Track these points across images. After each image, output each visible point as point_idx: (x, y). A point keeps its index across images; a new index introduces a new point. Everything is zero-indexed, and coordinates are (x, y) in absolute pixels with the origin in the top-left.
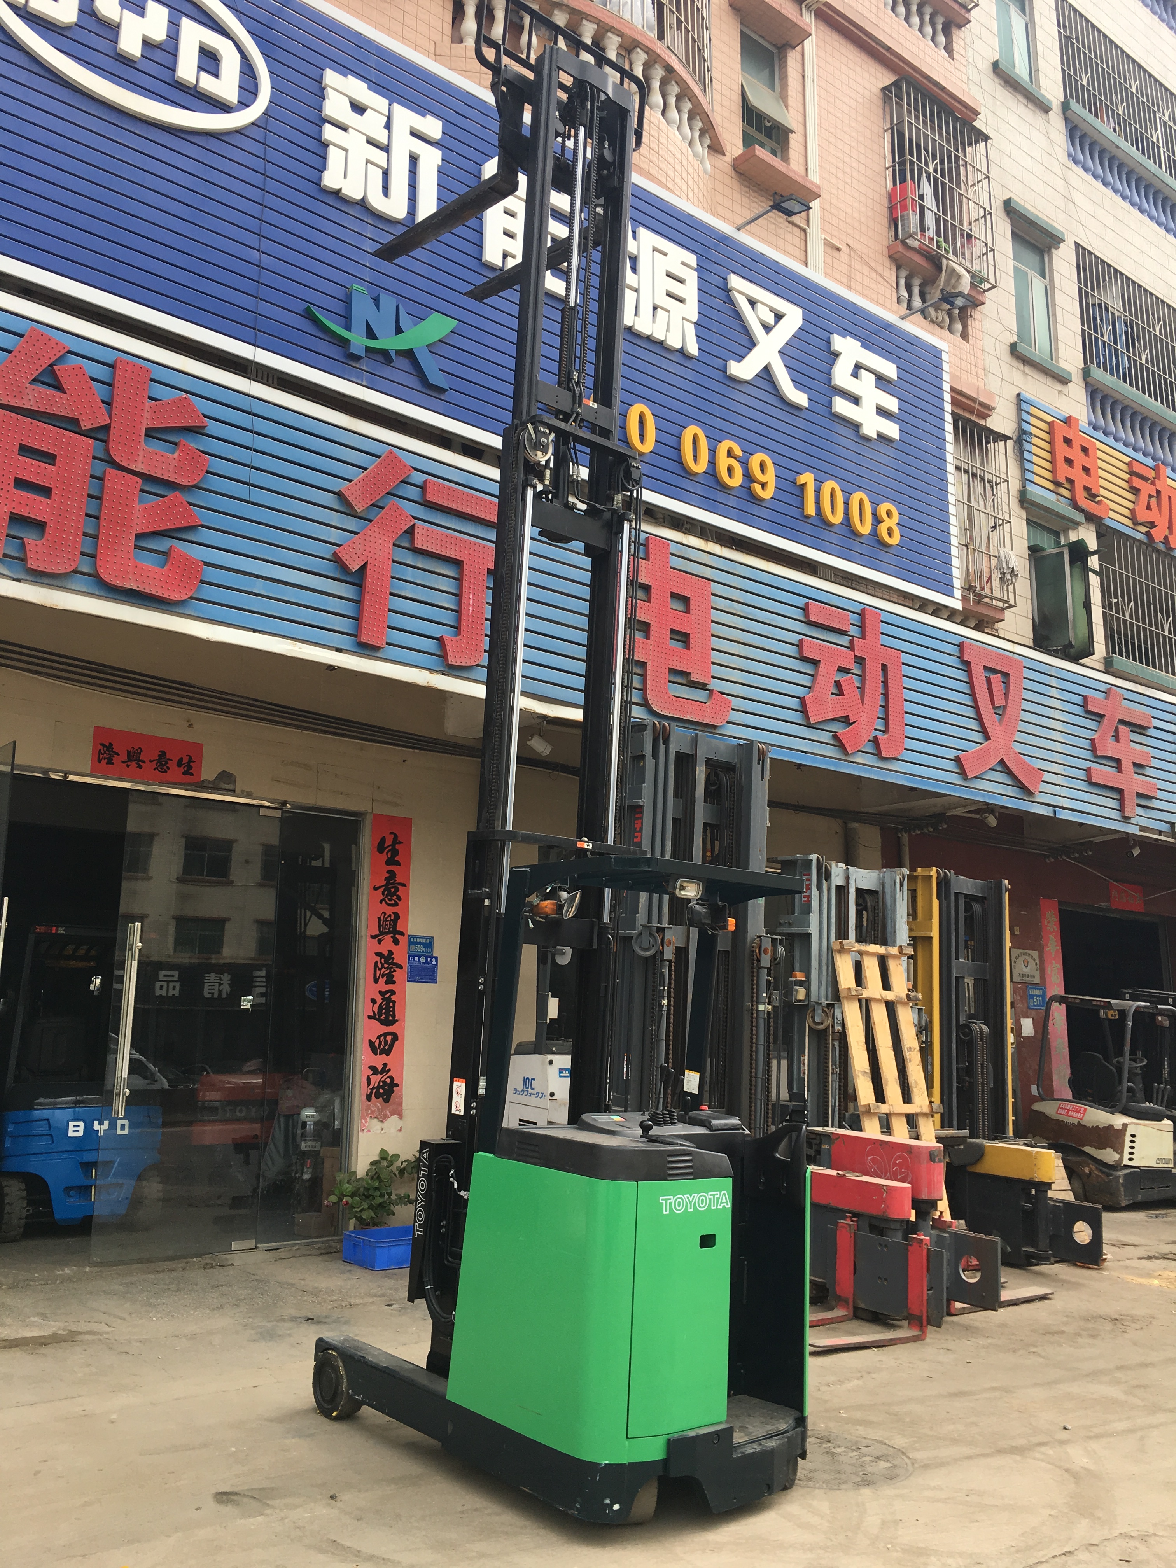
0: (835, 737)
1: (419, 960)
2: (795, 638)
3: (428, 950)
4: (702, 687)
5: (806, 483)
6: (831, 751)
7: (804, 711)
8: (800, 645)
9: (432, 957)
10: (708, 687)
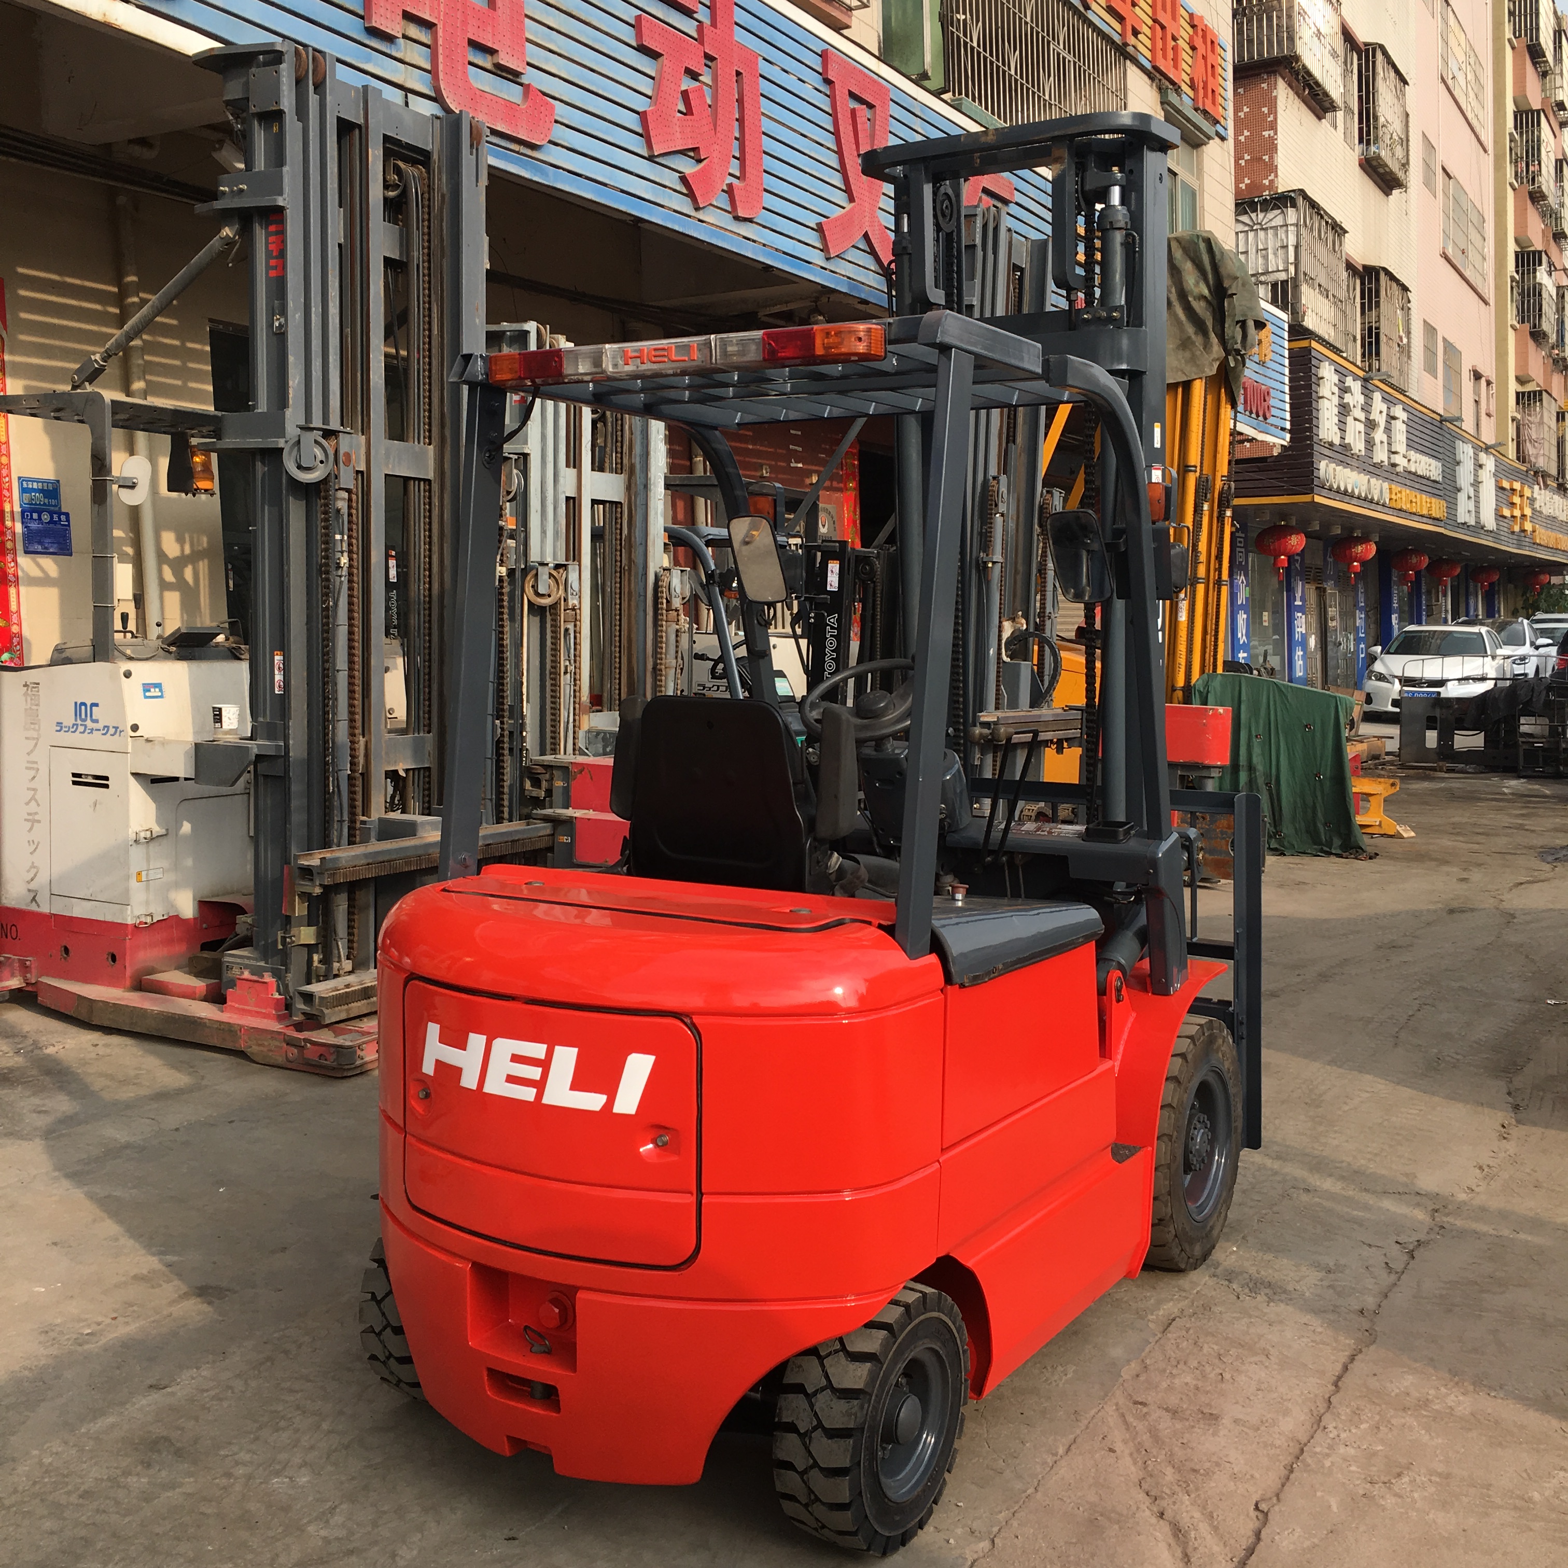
1: (40, 518)
2: (631, 14)
3: (53, 502)
4: (515, 78)
6: (676, 202)
7: (646, 135)
8: (636, 26)
9: (60, 514)
10: (523, 80)
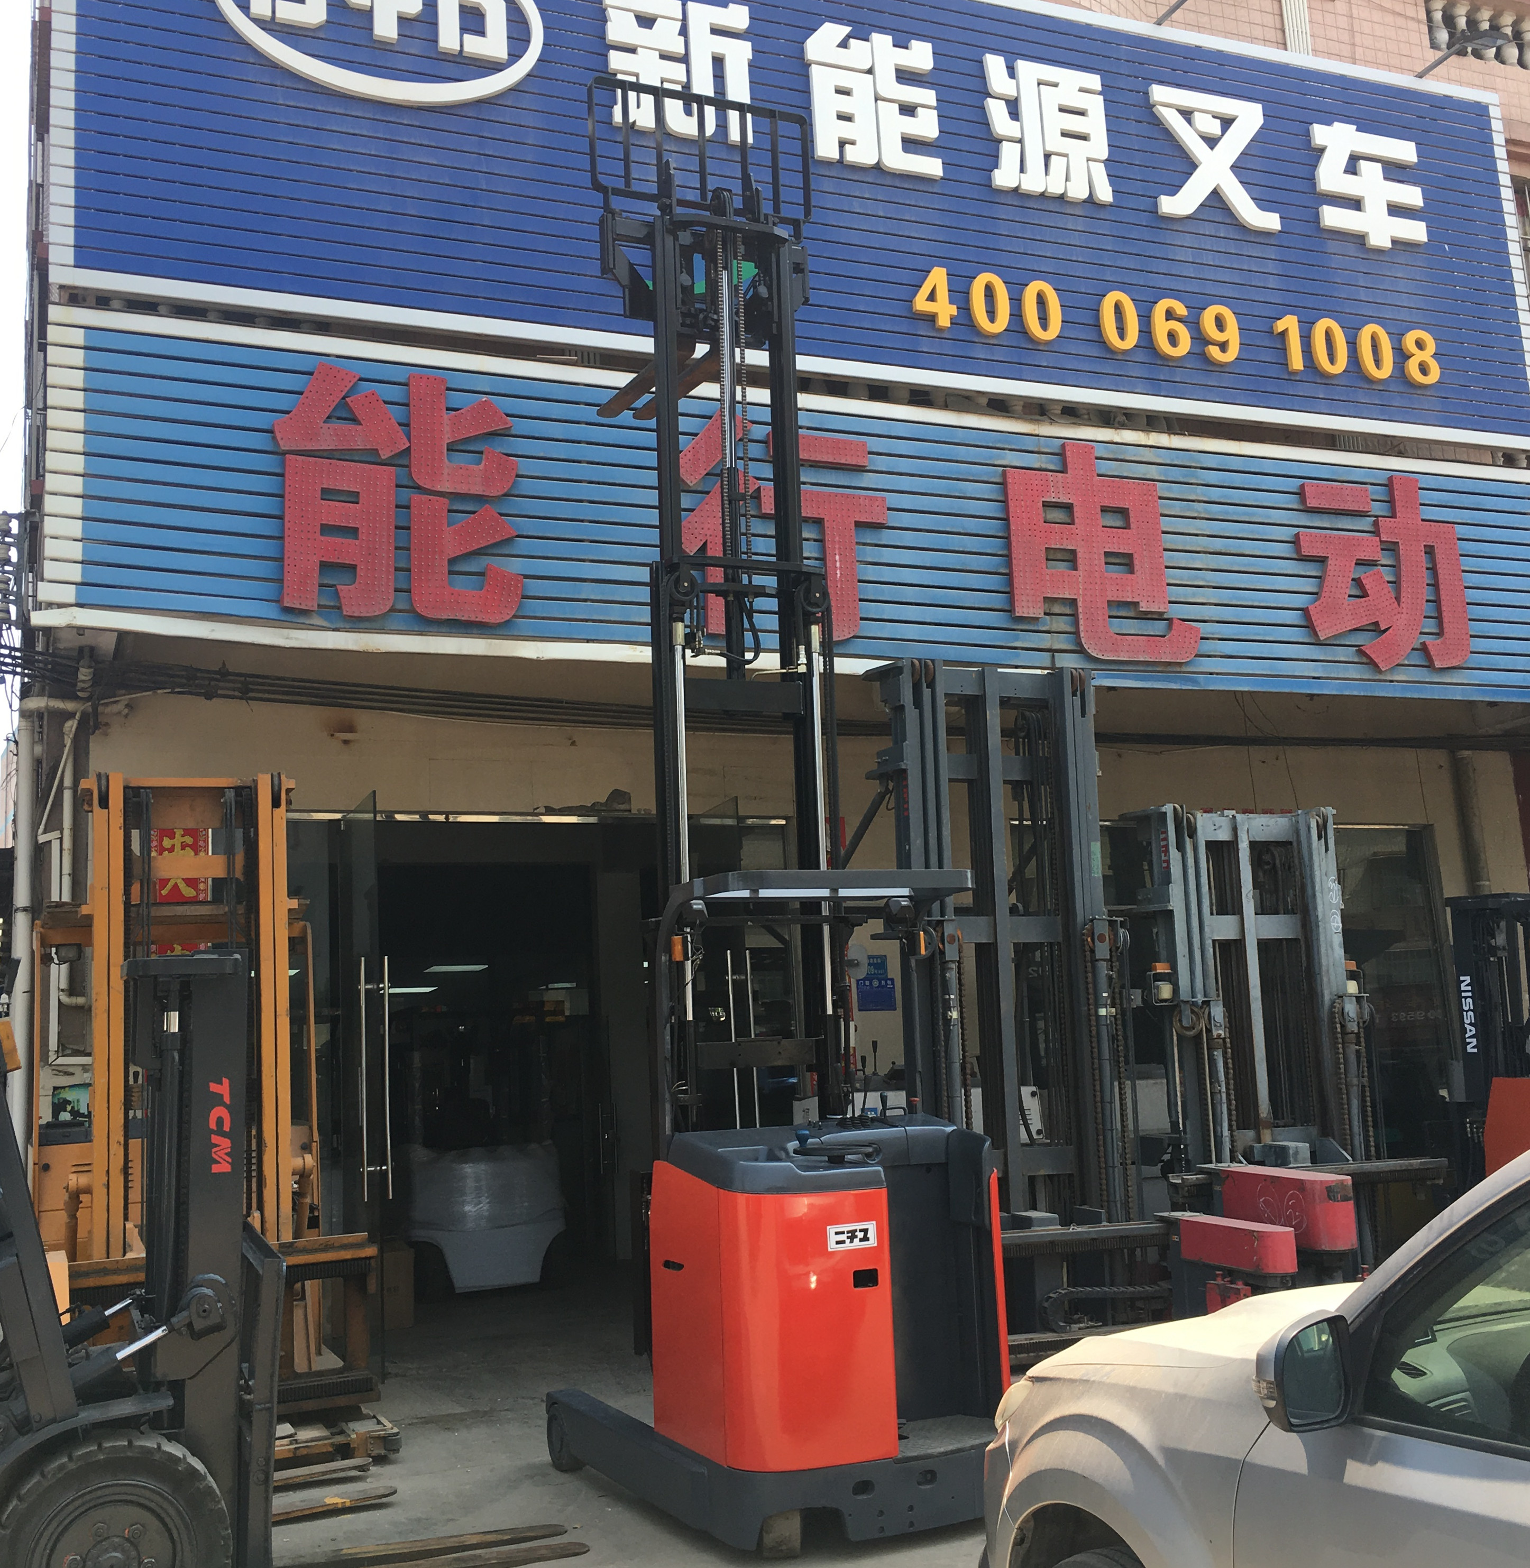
0: (1361, 652)
2: (1287, 533)
3: (881, 972)
4: (1159, 617)
5: (1287, 330)
6: (1353, 672)
7: (1309, 625)
8: (1296, 542)
9: (886, 979)
10: (1165, 616)
